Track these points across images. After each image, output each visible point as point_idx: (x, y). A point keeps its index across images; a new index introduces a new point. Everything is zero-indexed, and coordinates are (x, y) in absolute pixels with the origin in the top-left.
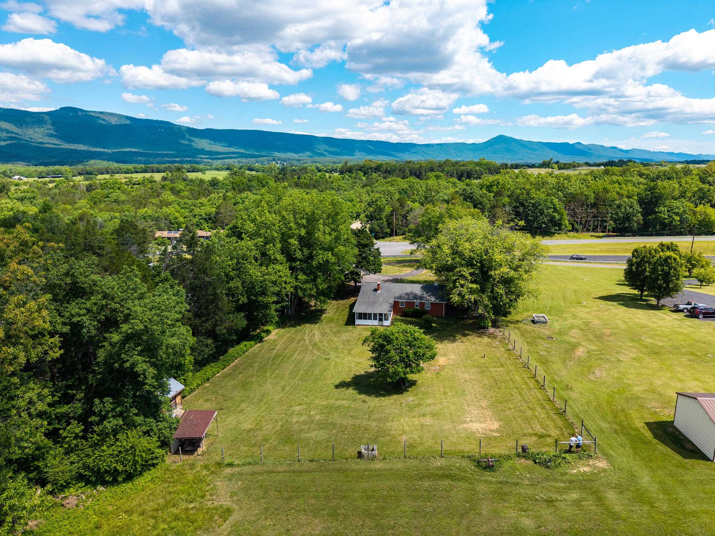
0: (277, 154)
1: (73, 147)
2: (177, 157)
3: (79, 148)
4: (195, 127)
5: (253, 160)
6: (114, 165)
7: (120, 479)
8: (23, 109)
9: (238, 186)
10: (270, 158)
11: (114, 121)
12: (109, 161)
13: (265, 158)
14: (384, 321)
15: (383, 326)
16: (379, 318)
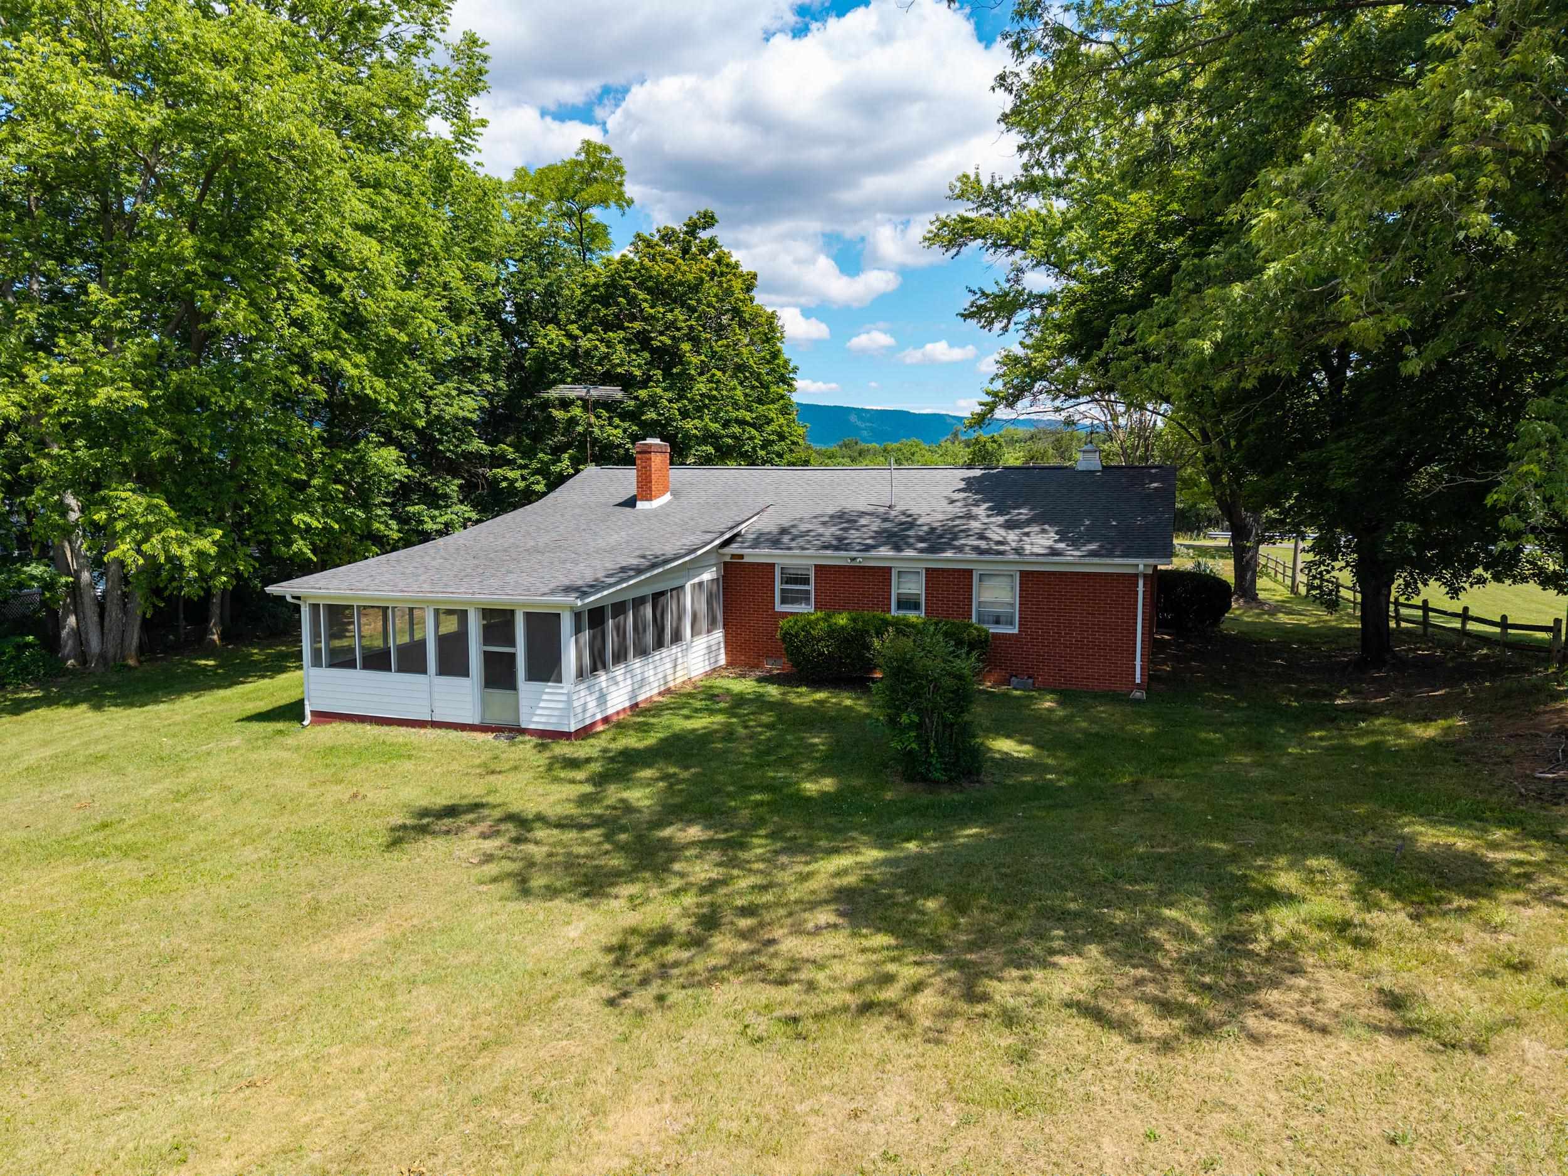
14: (525, 688)
15: (514, 731)
16: (489, 659)
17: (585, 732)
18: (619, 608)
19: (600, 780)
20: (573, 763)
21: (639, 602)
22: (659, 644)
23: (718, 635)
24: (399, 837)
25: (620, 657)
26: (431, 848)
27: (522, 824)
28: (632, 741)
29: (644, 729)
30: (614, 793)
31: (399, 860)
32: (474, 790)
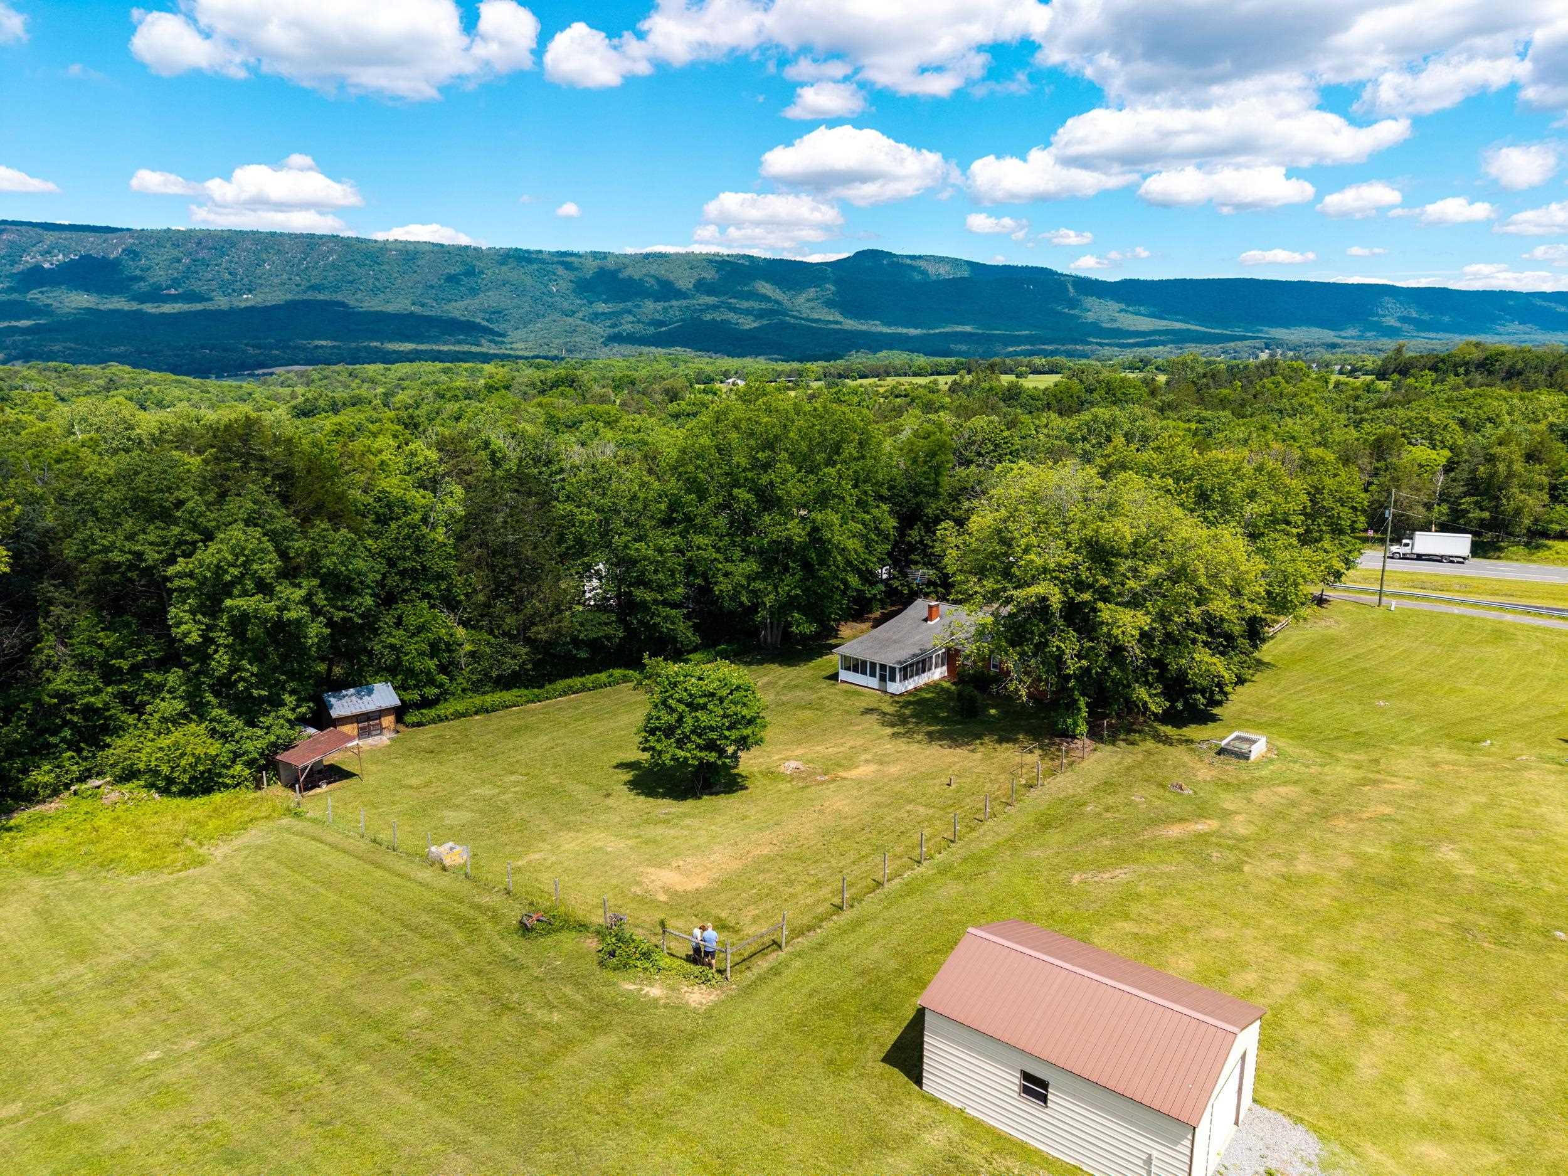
0: (1279, 333)
1: (864, 328)
2: (1051, 343)
3: (873, 329)
4: (1102, 278)
5: (1217, 347)
6: (921, 360)
7: (174, 789)
8: (798, 259)
9: (1059, 401)
10: (1260, 343)
11: (944, 271)
12: (912, 351)
13: (1247, 343)
14: (889, 683)
15: (885, 692)
16: (881, 675)
17: (901, 695)
18: (911, 665)
19: (901, 707)
20: (897, 702)
21: (918, 663)
22: (924, 671)
23: (945, 668)
24: (863, 714)
25: (911, 676)
26: (868, 716)
27: (885, 714)
28: (911, 699)
29: (916, 695)
30: (903, 710)
31: (863, 717)
32: (876, 706)
